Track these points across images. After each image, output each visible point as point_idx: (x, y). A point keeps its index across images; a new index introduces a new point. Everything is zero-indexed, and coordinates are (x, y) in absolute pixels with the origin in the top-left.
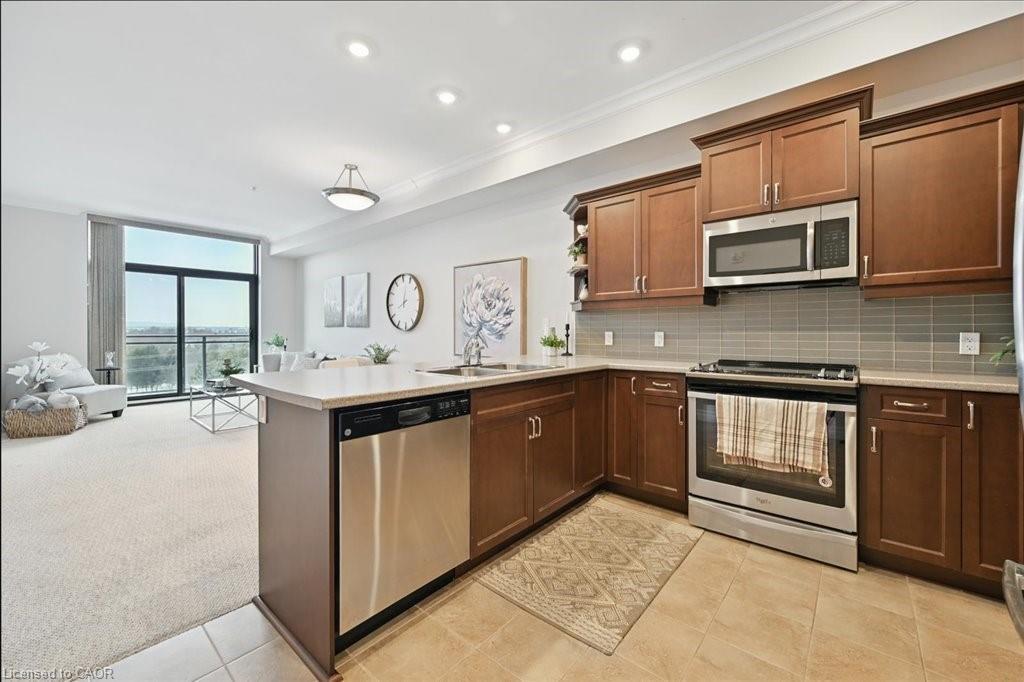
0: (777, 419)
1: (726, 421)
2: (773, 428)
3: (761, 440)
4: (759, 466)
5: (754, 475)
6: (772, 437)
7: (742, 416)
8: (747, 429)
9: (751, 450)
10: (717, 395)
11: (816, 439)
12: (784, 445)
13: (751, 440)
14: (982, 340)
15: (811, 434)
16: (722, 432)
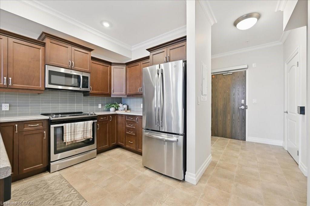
0: (82, 127)
1: (67, 132)
2: (81, 130)
3: (78, 134)
4: (77, 142)
5: (76, 144)
6: (81, 132)
7: (73, 129)
8: (74, 132)
9: (75, 138)
10: (64, 124)
11: (90, 130)
12: (84, 133)
13: (75, 135)
14: (102, 105)
15: (89, 129)
16: (66, 136)
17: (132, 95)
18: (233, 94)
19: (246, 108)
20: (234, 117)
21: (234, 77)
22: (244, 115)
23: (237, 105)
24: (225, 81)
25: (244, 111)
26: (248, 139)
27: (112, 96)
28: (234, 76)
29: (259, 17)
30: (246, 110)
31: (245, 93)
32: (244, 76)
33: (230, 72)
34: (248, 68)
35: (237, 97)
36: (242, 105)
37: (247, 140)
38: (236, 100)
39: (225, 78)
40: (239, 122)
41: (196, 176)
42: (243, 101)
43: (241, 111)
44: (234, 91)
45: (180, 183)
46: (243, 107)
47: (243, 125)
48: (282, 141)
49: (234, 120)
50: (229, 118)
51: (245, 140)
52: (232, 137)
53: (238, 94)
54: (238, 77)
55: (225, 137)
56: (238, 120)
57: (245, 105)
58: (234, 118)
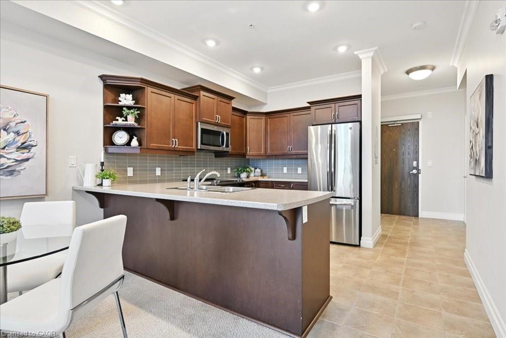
14: (231, 169)
17: (275, 155)
18: (402, 154)
19: (418, 173)
20: (403, 183)
21: (403, 130)
22: (416, 182)
23: (407, 169)
24: (391, 134)
25: (416, 176)
26: (422, 214)
27: (247, 157)
28: (404, 128)
29: (433, 68)
30: (419, 175)
31: (417, 152)
32: (416, 129)
33: (397, 122)
34: (421, 119)
35: (407, 157)
36: (414, 168)
37: (420, 216)
38: (407, 162)
39: (391, 131)
40: (409, 191)
41: (373, 239)
42: (415, 163)
43: (412, 177)
44: (403, 150)
45: (357, 248)
46: (415, 171)
47: (415, 196)
48: (463, 215)
49: (403, 189)
50: (396, 187)
51: (418, 216)
52: (400, 213)
53: (409, 153)
54: (409, 130)
55: (391, 214)
56: (409, 189)
57: (417, 168)
58: (403, 186)
